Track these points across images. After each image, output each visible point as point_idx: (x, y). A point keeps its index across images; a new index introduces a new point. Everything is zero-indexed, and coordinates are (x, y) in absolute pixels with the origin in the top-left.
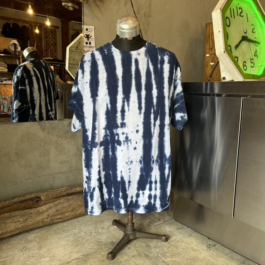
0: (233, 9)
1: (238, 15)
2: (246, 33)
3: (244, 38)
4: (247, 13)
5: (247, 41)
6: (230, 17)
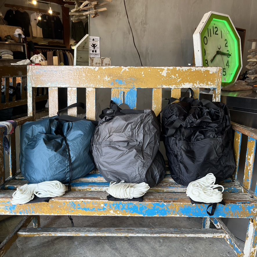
0: (210, 29)
1: (214, 34)
2: (219, 49)
3: (218, 53)
4: (221, 31)
5: (220, 54)
6: (207, 36)
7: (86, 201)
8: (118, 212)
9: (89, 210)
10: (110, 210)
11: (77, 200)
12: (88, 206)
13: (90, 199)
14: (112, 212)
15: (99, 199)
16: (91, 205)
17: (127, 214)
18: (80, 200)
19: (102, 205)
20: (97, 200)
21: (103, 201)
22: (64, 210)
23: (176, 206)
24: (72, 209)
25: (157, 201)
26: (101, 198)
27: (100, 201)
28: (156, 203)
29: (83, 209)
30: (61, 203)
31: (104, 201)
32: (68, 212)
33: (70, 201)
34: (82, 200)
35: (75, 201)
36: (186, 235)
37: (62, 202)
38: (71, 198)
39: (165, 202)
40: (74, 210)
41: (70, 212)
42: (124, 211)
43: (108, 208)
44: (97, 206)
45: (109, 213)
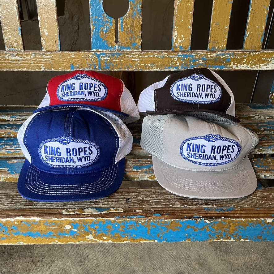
7: (30, 221)
8: (105, 238)
9: (39, 236)
10: (87, 234)
11: (9, 219)
12: (37, 229)
14: (90, 237)
15: (60, 215)
16: (43, 228)
17: (124, 240)
18: (15, 218)
19: (68, 227)
26: (65, 213)
29: (27, 235)
31: (71, 219)
34: (21, 218)
42: (117, 235)
43: (83, 232)
44: (56, 228)
45: (86, 239)
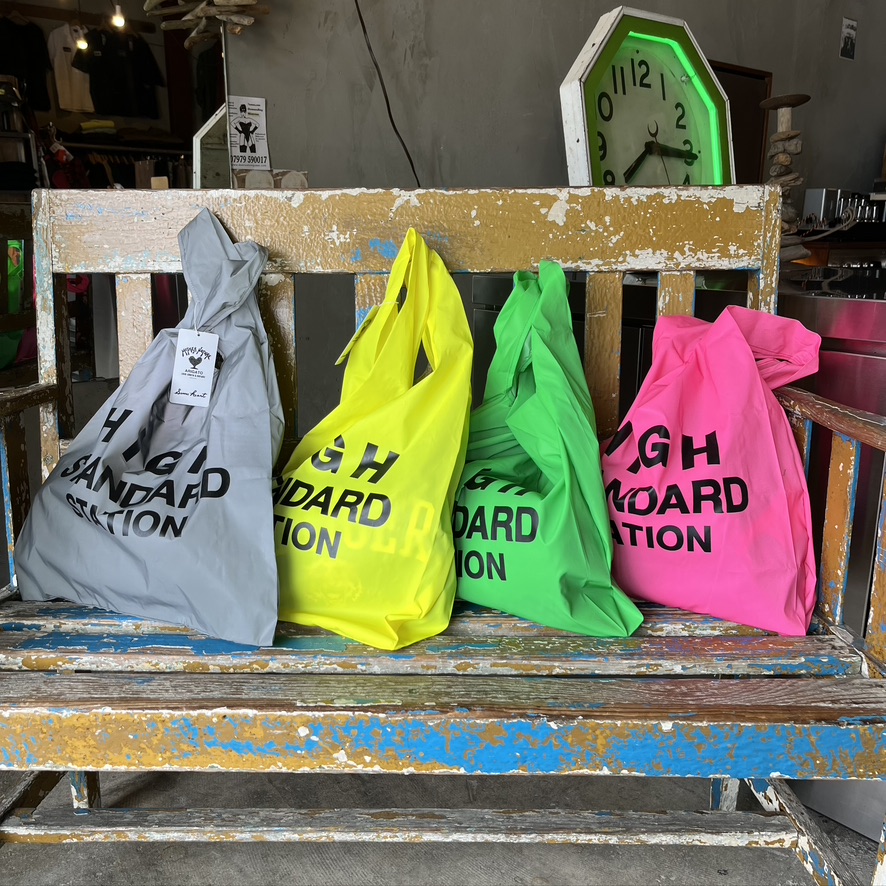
7: (239, 715)
8: (368, 759)
9: (250, 750)
10: (336, 748)
11: (204, 711)
12: (248, 735)
13: (255, 707)
14: (341, 756)
15: (291, 707)
16: (259, 732)
17: (403, 766)
18: (215, 710)
19: (303, 732)
20: (284, 713)
21: (305, 716)
22: (153, 750)
23: (598, 732)
24: (184, 747)
25: (522, 716)
26: (299, 704)
27: (295, 713)
28: (515, 721)
29: (229, 748)
30: (140, 722)
31: (310, 714)
32: (170, 758)
33: (177, 713)
34: (224, 710)
35: (195, 713)
36: (643, 837)
37: (144, 719)
38: (181, 701)
39: (552, 718)
40: (190, 749)
41: (178, 757)
42: (390, 753)
43: (327, 742)
44: (283, 734)
45: (333, 761)
